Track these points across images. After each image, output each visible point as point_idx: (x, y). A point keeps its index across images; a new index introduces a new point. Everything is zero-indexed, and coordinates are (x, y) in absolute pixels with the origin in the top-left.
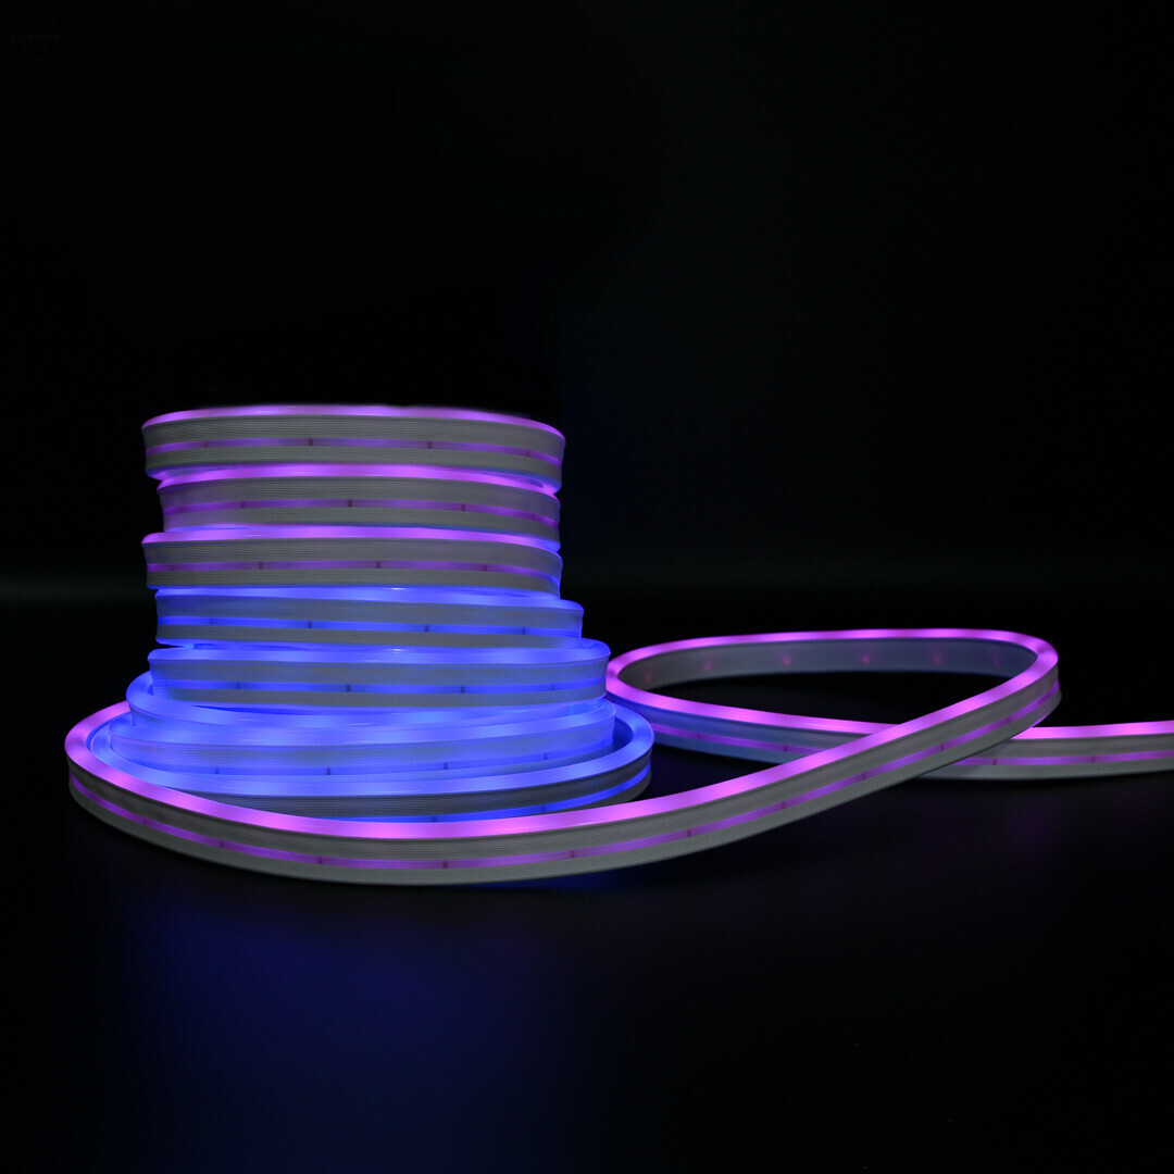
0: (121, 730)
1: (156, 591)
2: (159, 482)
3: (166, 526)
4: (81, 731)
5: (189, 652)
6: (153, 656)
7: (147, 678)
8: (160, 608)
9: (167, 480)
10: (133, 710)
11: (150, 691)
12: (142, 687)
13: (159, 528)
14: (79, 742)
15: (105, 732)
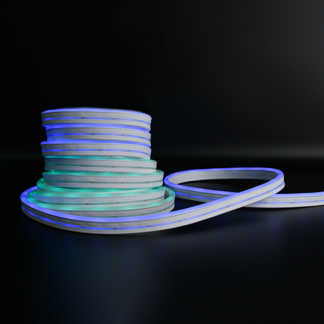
0: (35, 193)
1: (45, 157)
2: (46, 128)
3: (47, 140)
4: (25, 193)
5: (53, 173)
6: (44, 174)
7: (42, 180)
8: (45, 161)
9: (48, 127)
10: (38, 188)
11: (43, 183)
12: (41, 182)
13: (46, 140)
14: (24, 196)
15: (31, 194)
